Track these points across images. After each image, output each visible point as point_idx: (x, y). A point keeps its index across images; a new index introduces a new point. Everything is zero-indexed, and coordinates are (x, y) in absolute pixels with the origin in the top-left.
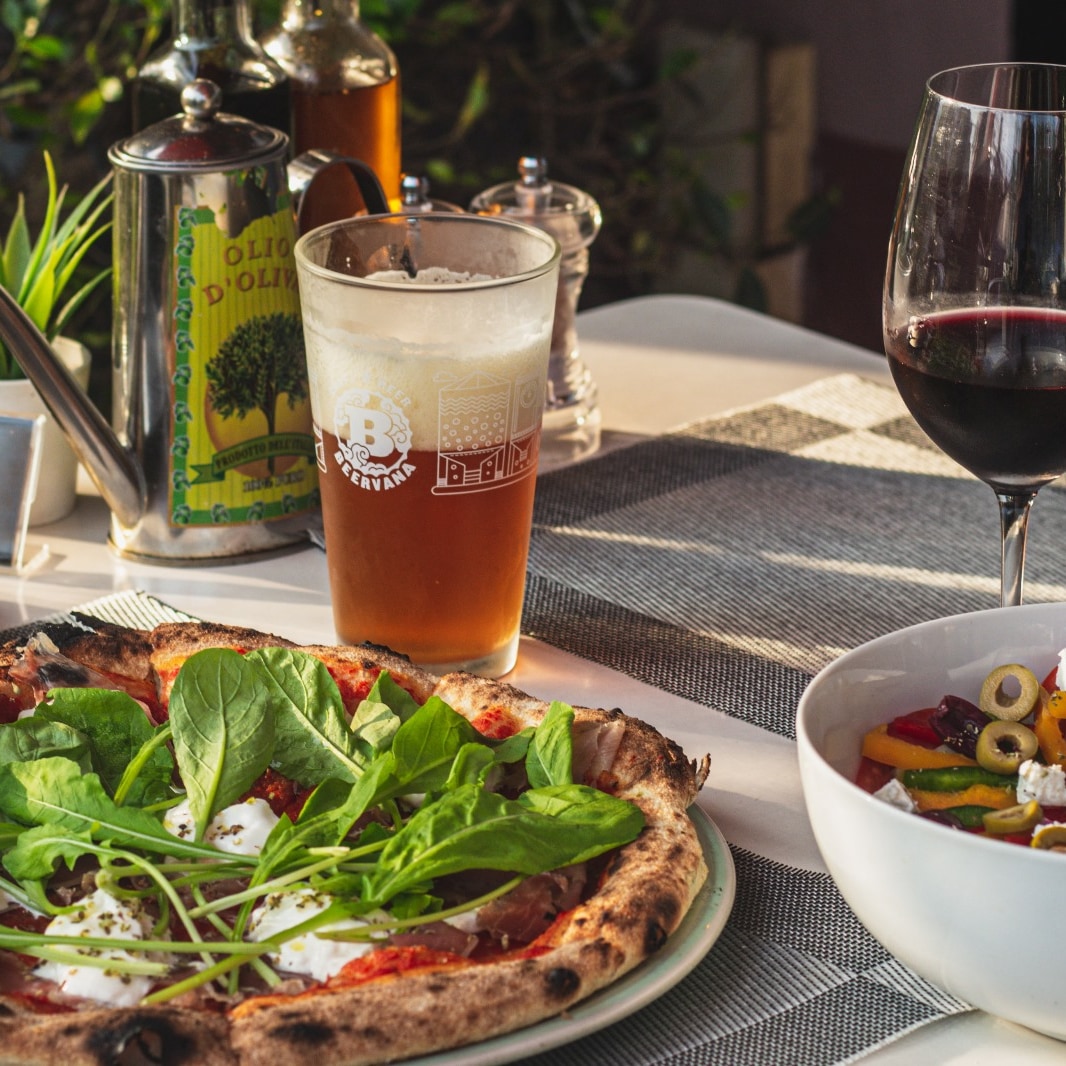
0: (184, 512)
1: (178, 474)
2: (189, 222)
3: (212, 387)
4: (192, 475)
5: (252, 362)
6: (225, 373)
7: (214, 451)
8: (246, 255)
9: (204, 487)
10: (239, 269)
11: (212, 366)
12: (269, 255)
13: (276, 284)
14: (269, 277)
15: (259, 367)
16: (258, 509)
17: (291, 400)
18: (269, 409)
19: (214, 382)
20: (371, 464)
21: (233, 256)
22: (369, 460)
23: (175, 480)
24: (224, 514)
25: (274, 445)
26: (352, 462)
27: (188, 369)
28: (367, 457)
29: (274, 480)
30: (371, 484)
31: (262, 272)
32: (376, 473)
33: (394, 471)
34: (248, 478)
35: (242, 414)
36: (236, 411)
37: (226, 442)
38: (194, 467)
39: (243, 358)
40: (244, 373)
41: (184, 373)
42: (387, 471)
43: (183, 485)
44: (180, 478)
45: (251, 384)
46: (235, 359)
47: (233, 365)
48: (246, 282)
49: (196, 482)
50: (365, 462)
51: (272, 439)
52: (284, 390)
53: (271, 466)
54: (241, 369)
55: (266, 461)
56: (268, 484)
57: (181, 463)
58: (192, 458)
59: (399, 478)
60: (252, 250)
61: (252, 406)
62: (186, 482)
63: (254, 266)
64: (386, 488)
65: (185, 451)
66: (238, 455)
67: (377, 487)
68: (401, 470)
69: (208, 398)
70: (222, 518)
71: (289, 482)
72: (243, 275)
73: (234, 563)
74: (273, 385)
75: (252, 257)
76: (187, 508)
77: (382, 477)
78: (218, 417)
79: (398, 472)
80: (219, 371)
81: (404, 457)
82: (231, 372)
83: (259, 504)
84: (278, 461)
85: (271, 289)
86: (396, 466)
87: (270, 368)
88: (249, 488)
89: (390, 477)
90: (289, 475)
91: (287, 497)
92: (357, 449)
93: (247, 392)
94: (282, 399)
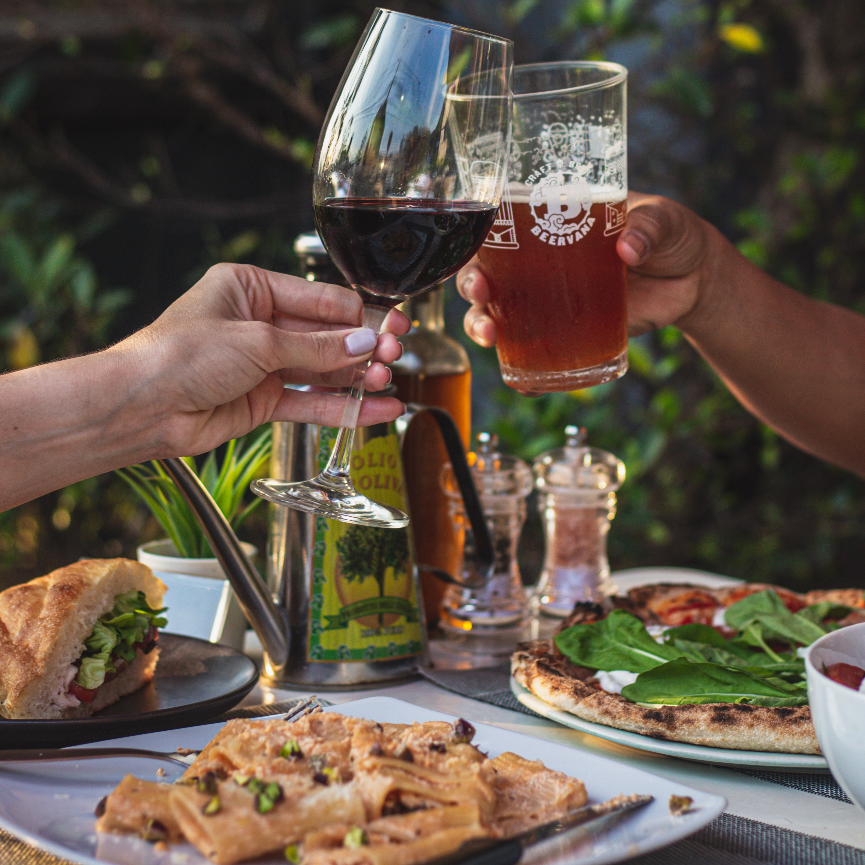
0: (318, 651)
1: (314, 622)
2: (327, 437)
3: (340, 559)
4: (324, 623)
5: (369, 542)
6: (350, 548)
7: (341, 606)
8: (367, 463)
9: (333, 632)
10: (362, 472)
11: (341, 543)
12: (382, 465)
13: (386, 487)
14: (382, 481)
15: (374, 546)
16: (371, 651)
17: (396, 573)
18: (380, 578)
19: (342, 554)
20: (566, 226)
21: (357, 463)
22: (563, 224)
23: (312, 626)
24: (347, 653)
25: (383, 605)
26: (549, 230)
27: (323, 544)
28: (562, 221)
29: (383, 630)
30: (566, 241)
31: (377, 477)
32: (569, 231)
33: (582, 226)
34: (364, 628)
35: (361, 580)
36: (357, 577)
37: (350, 599)
38: (327, 618)
39: (363, 539)
40: (363, 550)
41: (321, 547)
42: (577, 227)
43: (318, 631)
44: (316, 625)
45: (368, 558)
46: (357, 538)
47: (356, 543)
48: (366, 483)
49: (328, 628)
50: (560, 226)
51: (382, 600)
52: (390, 565)
53: (381, 620)
54: (361, 546)
55: (376, 617)
56: (378, 633)
57: (317, 614)
58: (325, 611)
59: (586, 230)
60: (371, 460)
61: (368, 574)
62: (320, 628)
63: (372, 472)
64: (577, 239)
65: (320, 605)
66: (358, 610)
67: (571, 241)
68: (587, 223)
69: (338, 566)
70: (346, 656)
71: (393, 633)
72: (364, 477)
73: (353, 691)
74: (383, 560)
75: (371, 465)
76: (320, 648)
77: (574, 233)
78: (344, 581)
79: (585, 226)
80: (346, 547)
81: (588, 213)
82: (354, 548)
83: (372, 647)
84: (386, 617)
85: (383, 491)
86: (583, 221)
87: (381, 547)
88: (365, 635)
89: (580, 231)
90: (394, 628)
91: (392, 644)
92: (554, 218)
93: (365, 564)
94: (389, 571)
